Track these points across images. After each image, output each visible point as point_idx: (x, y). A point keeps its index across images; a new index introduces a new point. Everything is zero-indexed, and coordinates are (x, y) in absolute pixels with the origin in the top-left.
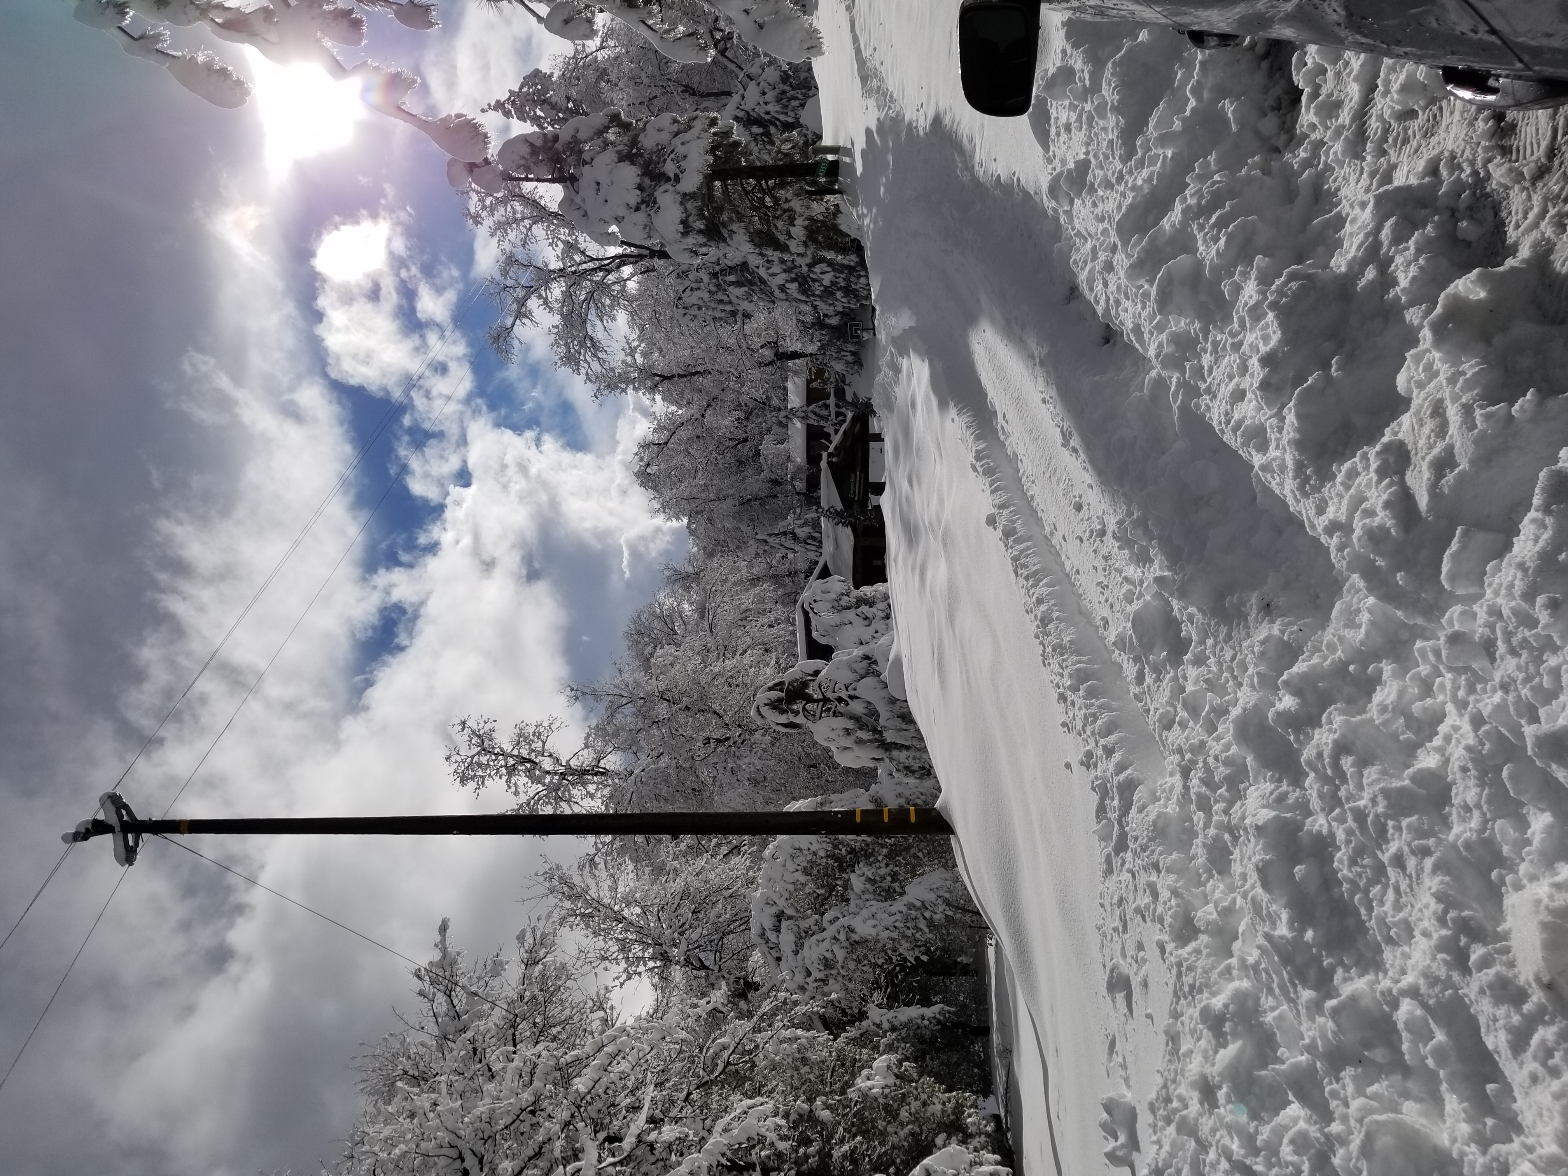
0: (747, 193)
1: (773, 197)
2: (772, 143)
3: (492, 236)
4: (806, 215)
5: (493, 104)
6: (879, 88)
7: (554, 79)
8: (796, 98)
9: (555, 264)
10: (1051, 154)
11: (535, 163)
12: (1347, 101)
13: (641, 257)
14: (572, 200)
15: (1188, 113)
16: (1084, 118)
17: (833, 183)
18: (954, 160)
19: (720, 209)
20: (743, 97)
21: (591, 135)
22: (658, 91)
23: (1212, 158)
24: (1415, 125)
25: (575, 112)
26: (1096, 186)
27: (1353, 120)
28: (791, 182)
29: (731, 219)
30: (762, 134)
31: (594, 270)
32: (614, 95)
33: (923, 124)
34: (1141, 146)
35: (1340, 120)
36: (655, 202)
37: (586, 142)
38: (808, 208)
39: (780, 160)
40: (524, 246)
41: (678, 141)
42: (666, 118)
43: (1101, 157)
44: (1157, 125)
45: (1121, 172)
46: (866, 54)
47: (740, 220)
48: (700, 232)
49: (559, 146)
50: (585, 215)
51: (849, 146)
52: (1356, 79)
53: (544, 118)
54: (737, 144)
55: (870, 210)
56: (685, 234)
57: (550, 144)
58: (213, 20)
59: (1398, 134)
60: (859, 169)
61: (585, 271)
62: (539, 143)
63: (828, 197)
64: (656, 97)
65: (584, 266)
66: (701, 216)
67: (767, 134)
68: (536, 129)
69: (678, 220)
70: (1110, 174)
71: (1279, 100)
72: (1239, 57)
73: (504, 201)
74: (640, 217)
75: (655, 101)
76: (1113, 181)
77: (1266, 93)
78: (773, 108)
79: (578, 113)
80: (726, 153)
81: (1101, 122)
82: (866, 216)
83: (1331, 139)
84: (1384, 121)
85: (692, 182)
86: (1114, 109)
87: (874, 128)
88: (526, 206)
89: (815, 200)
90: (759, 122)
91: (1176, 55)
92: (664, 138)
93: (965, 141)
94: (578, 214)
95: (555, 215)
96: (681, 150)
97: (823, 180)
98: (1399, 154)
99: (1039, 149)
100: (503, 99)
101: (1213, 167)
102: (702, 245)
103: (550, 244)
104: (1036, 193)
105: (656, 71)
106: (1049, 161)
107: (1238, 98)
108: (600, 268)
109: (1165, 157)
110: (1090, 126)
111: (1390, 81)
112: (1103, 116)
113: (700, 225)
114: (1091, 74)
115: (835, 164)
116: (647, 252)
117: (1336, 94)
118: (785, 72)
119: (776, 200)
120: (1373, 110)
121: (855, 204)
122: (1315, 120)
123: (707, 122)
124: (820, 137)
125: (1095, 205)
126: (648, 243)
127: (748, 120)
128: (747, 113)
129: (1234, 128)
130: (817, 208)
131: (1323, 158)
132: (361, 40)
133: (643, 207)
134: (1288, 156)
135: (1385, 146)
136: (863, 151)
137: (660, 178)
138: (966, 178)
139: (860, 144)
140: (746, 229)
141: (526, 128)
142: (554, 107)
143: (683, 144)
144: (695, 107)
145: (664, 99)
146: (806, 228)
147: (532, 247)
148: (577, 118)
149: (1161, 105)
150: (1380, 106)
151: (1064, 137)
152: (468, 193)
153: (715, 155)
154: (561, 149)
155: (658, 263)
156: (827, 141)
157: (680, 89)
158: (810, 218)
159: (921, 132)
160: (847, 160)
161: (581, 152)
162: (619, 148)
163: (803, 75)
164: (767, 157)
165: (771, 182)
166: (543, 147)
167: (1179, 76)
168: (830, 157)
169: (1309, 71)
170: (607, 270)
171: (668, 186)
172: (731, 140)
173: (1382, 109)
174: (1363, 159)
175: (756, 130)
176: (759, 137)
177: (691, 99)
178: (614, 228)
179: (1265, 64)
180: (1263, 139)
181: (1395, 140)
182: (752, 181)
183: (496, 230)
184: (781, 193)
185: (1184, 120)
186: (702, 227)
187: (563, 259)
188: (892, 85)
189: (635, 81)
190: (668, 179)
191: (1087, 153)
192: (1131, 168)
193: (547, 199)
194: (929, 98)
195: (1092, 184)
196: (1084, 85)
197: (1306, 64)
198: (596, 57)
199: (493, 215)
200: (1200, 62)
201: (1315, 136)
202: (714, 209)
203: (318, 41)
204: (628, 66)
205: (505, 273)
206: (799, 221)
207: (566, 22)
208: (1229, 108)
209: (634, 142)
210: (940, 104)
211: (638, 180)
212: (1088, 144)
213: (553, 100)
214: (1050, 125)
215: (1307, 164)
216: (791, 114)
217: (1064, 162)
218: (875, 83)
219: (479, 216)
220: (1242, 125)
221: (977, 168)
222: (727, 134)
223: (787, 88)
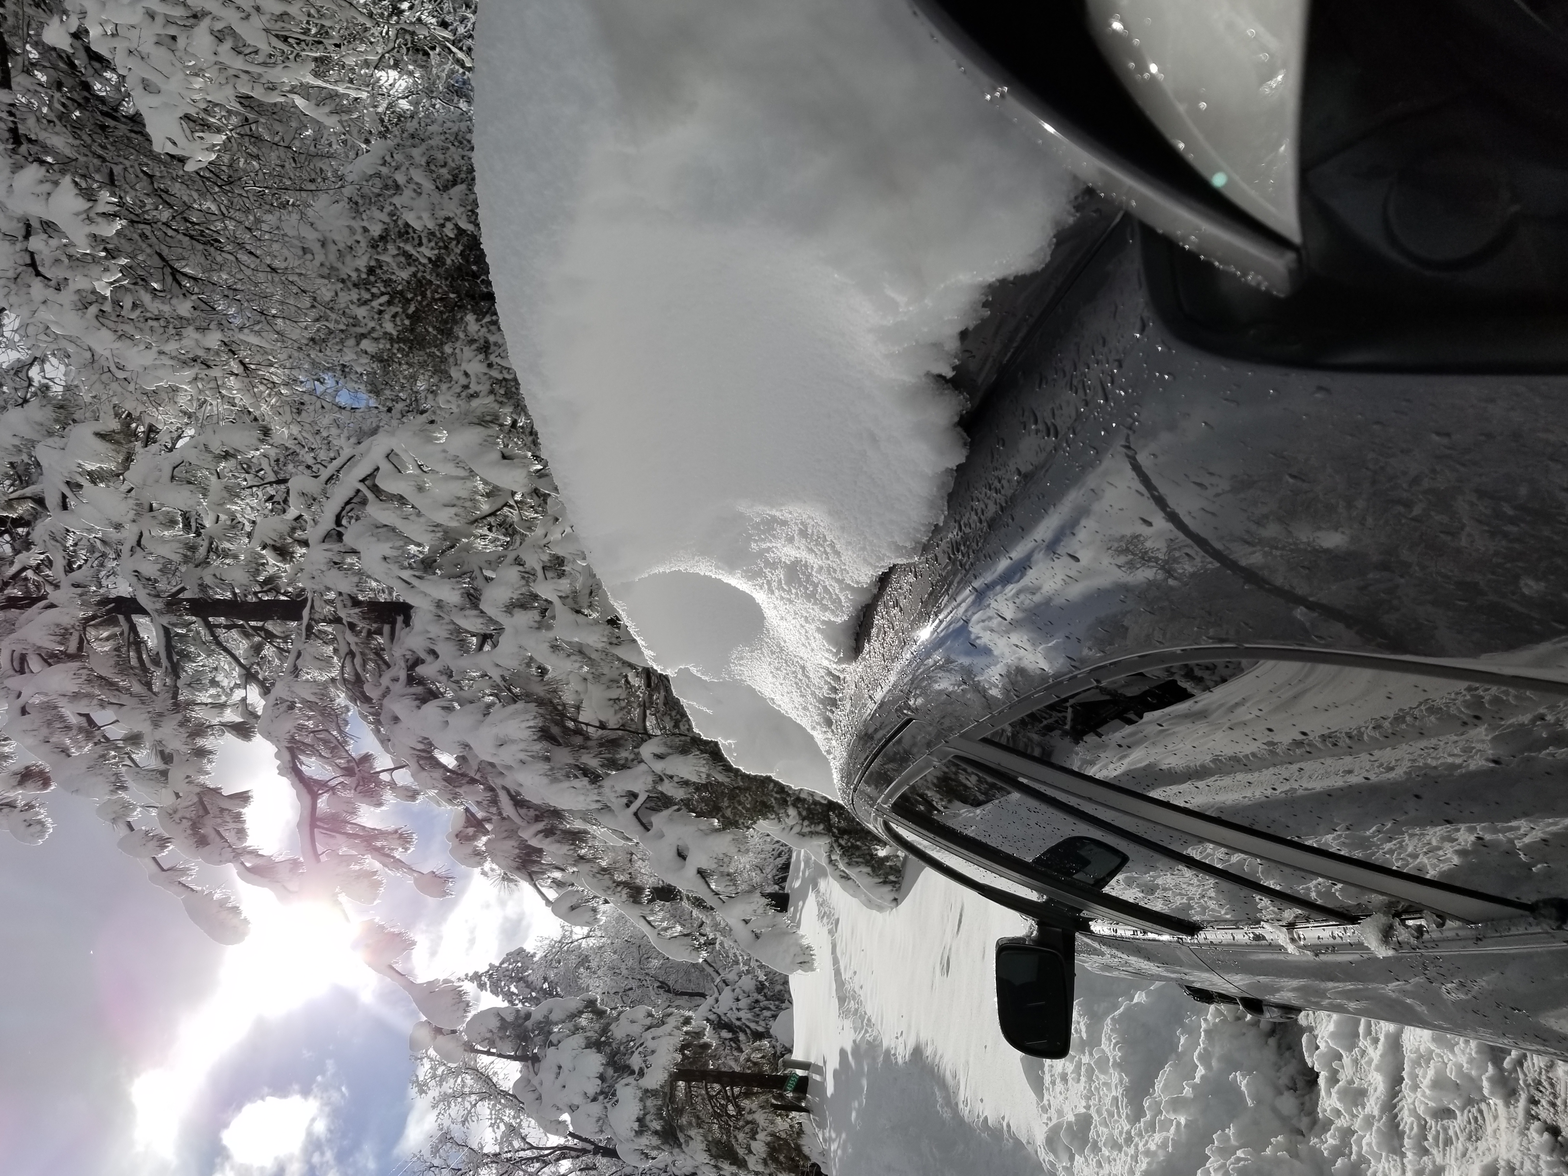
0: (711, 1098)
1: (737, 1106)
2: (740, 1050)
3: (433, 1107)
4: (769, 1130)
5: (470, 974)
6: (856, 1010)
7: (535, 959)
8: (768, 1009)
9: (490, 1148)
10: (1045, 1102)
11: (501, 1038)
12: (1371, 1090)
13: (584, 1151)
14: (529, 1081)
15: (1197, 1080)
16: (1083, 1069)
17: (800, 1100)
18: (933, 1093)
19: (680, 1112)
20: (717, 1001)
21: (564, 1017)
22: (634, 984)
23: (1231, 1131)
24: (1456, 1125)
25: (549, 994)
26: (1100, 1144)
27: (1383, 1111)
28: (757, 1093)
29: (690, 1124)
30: (731, 1039)
31: (531, 1160)
32: (591, 982)
33: (902, 1054)
34: (1149, 1108)
35: (1368, 1110)
36: (614, 1095)
37: (556, 1024)
38: (772, 1122)
39: (749, 1068)
40: (463, 1123)
41: (649, 1035)
42: (641, 1011)
43: (1105, 1114)
44: (1166, 1087)
45: (1129, 1133)
46: (846, 976)
47: (699, 1126)
48: (656, 1133)
49: (529, 1024)
50: (539, 1098)
51: (821, 1064)
52: (1378, 1069)
53: (517, 995)
54: (707, 1046)
55: (839, 1135)
56: (639, 1133)
57: (520, 1021)
58: (242, 863)
59: (1438, 1132)
60: (830, 1090)
61: (522, 1159)
62: (510, 1018)
63: (793, 1114)
64: (631, 989)
65: (522, 1154)
66: (659, 1116)
67: (736, 1040)
68: (506, 1004)
69: (634, 1118)
70: (1116, 1132)
71: (1293, 1079)
72: (1244, 1030)
73: (455, 1073)
74: (596, 1109)
75: (630, 993)
76: (1121, 1141)
77: (1278, 1071)
78: (745, 1015)
79: (551, 995)
80: (695, 1053)
81: (1102, 1077)
82: (834, 1140)
83: (1361, 1128)
84: (1418, 1117)
85: (656, 1078)
86: (1116, 1065)
87: (849, 1050)
88: (476, 1081)
89: (780, 1115)
90: (729, 1027)
91: (1176, 1018)
92: (636, 1030)
93: (948, 1076)
94: (532, 1096)
95: (505, 1094)
96: (650, 1044)
97: (790, 1095)
98: (1444, 1155)
99: (1031, 1095)
100: (481, 971)
101: (1233, 1142)
102: (654, 1148)
103: (492, 1125)
104: (1028, 1143)
105: (636, 966)
106: (1045, 1110)
107: (1250, 1073)
108: (537, 1159)
109: (1178, 1124)
110: (1090, 1079)
111: (1417, 1076)
112: (1104, 1071)
113: (657, 1125)
114: (1088, 1027)
115: (803, 1082)
116: (590, 1147)
117: (1357, 1081)
118: (761, 982)
119: (739, 1109)
120: (1404, 1103)
121: (822, 1126)
122: (1339, 1106)
123: (681, 1020)
124: (790, 1051)
125: (1100, 1165)
126: (594, 1138)
127: (720, 1024)
128: (719, 1016)
129: (1250, 1103)
130: (782, 1125)
131: (1355, 1148)
132: (375, 899)
133: (601, 1098)
134: (1314, 1141)
135: (1426, 1144)
136: (835, 1072)
137: (624, 1070)
138: (947, 1115)
139: (833, 1064)
140: (704, 1136)
141: (499, 1002)
142: (529, 985)
143: (653, 1038)
144: (668, 1003)
145: (639, 992)
146: (768, 1144)
147: (473, 1125)
148: (550, 1000)
149: (1167, 1068)
150: (1410, 1101)
151: (1059, 1086)
152: (421, 1059)
153: (683, 1054)
154: (530, 1028)
155: (601, 1161)
156: (797, 1055)
157: (657, 984)
158: (773, 1135)
159: (900, 1061)
160: (817, 1078)
161: (550, 1033)
162: (589, 1034)
163: (778, 987)
164: (732, 1064)
165: (737, 1090)
166: (512, 1024)
167: (1182, 1041)
168: (800, 1073)
169: (1323, 1055)
170: (544, 1162)
171: (630, 1080)
172: (702, 1041)
173: (1413, 1103)
174: (1403, 1155)
175: (725, 1034)
176: (727, 1042)
177: (665, 996)
178: (566, 1117)
179: (1272, 1041)
180: (1284, 1120)
181: (1436, 1138)
182: (717, 1087)
183: (440, 1101)
184: (745, 1103)
185: (1194, 1087)
186: (659, 1128)
187: (501, 1144)
188: (871, 1009)
189: (614, 971)
190: (633, 1072)
191: (1088, 1107)
192: (1140, 1131)
193: (501, 1076)
194: (909, 1026)
195: (1095, 1143)
196: (1081, 1037)
197: (1317, 1048)
198: (580, 945)
199: (441, 1086)
200: (1205, 1031)
201: (1342, 1122)
202: (674, 1110)
203: (335, 895)
204: (609, 956)
205: (435, 1151)
206: (761, 1136)
207: (573, 908)
208: (1243, 1082)
209: (605, 1030)
210: (921, 1035)
211: (601, 1069)
212: (1088, 1098)
213: (530, 979)
214: (1043, 1073)
215: (1339, 1151)
216: (762, 1023)
217: (1060, 1113)
218: (852, 1005)
219: (426, 1084)
220: (1259, 1102)
221: (961, 1106)
222: (699, 1034)
223: (760, 997)
